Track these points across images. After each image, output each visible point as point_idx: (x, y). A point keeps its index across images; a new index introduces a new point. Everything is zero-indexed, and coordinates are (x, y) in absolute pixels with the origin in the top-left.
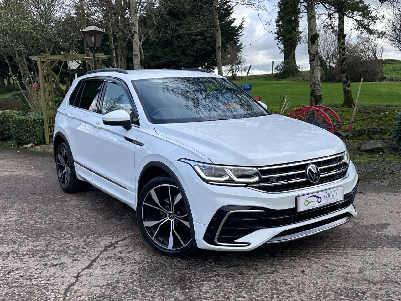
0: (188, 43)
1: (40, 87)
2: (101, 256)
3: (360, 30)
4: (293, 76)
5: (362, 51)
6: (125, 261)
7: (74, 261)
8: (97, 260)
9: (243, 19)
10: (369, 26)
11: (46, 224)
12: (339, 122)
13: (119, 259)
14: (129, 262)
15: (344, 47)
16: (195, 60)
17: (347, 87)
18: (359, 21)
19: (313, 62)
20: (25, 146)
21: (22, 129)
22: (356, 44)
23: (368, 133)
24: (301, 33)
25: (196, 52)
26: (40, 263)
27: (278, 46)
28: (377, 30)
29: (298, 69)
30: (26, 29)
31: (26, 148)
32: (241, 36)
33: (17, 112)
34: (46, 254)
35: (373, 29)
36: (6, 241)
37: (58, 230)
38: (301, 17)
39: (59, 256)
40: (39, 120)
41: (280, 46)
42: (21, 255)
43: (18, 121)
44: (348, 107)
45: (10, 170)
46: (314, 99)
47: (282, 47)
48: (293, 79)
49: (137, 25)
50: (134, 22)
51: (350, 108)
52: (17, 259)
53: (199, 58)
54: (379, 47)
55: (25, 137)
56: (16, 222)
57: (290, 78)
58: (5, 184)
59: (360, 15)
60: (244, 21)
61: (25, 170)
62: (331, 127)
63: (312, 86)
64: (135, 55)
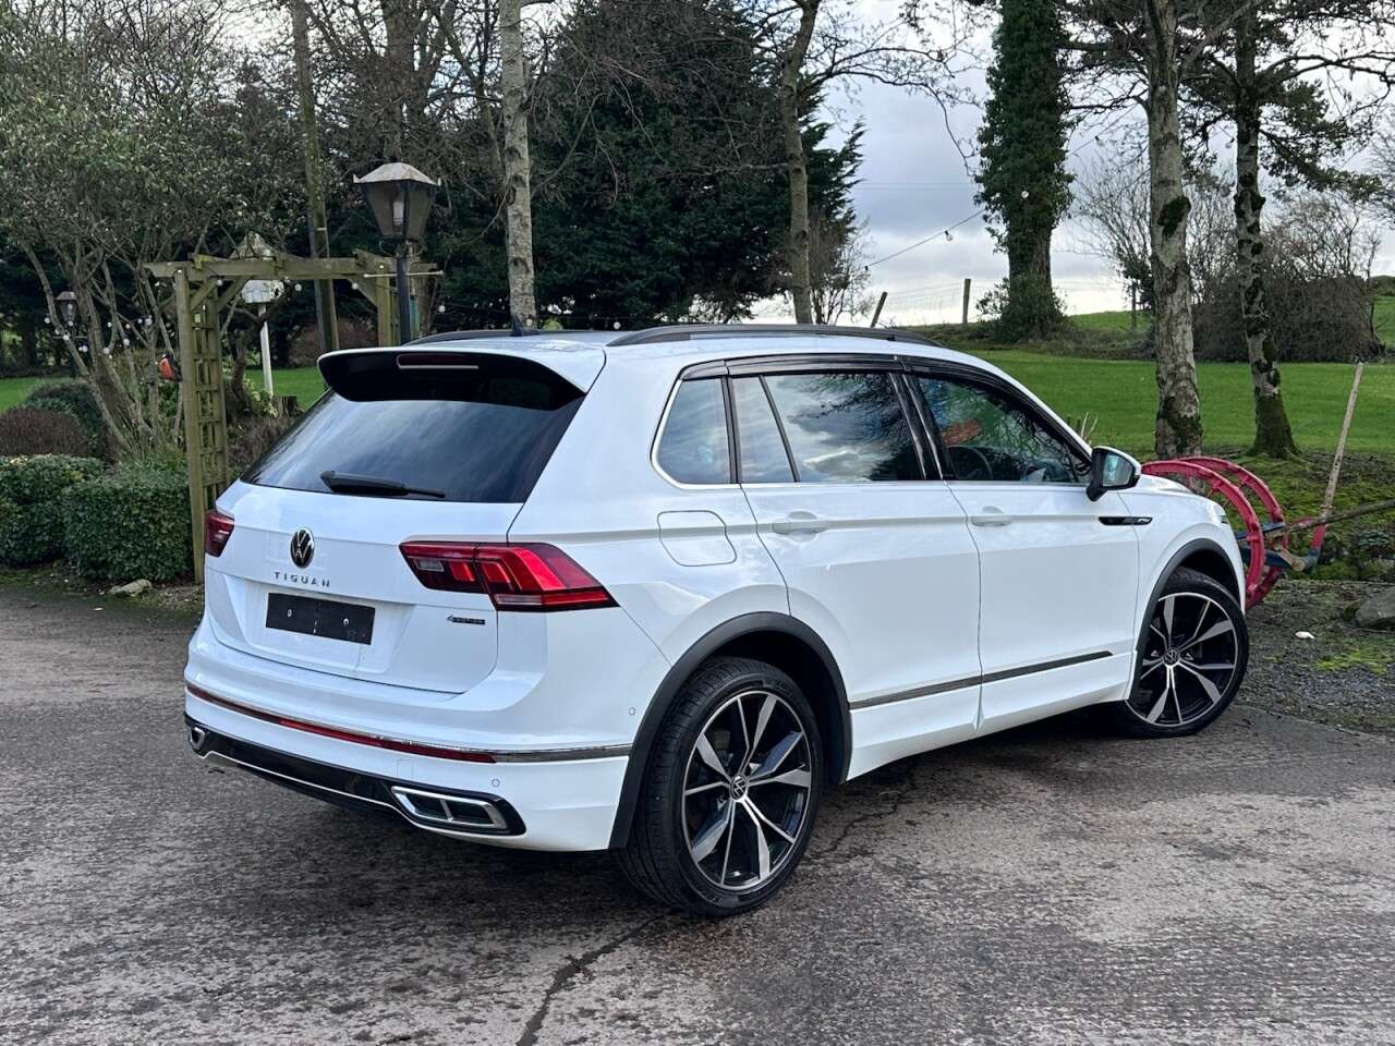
0: (659, 208)
1: (180, 373)
2: (552, 1006)
3: (1284, 173)
4: (1043, 336)
5: (1300, 250)
6: (647, 1025)
7: (463, 1025)
8: (545, 1023)
9: (858, 126)
10: (1315, 156)
11: (310, 885)
12: (1280, 520)
13: (623, 1018)
14: (664, 1032)
15: (1257, 241)
16: (683, 271)
17: (1269, 386)
18: (1282, 139)
19: (1169, 300)
20: (117, 589)
21: (110, 525)
22: (1277, 223)
23: (1351, 552)
24: (1070, 179)
25: (687, 241)
26: (341, 1030)
27: (988, 225)
28: (1345, 174)
29: (1062, 310)
30: (123, 161)
31: (125, 595)
32: (849, 186)
33: (82, 461)
34: (352, 998)
35: (1331, 170)
36: (187, 948)
37: (362, 910)
38: (1071, 125)
39: (404, 1005)
40: (174, 493)
41: (994, 226)
42: (262, 1000)
43: (96, 495)
44: (1271, 456)
45: (96, 682)
46: (1172, 432)
47: (1002, 229)
48: (1044, 346)
49: (526, 155)
50: (516, 143)
51: (1282, 462)
52: (251, 1015)
53: (699, 264)
54: (1361, 237)
55: (120, 556)
56: (197, 879)
57: (1031, 341)
58: (96, 733)
59: (1285, 119)
60: (861, 134)
61: (152, 680)
62: (1255, 538)
63: (1164, 382)
64: (515, 262)
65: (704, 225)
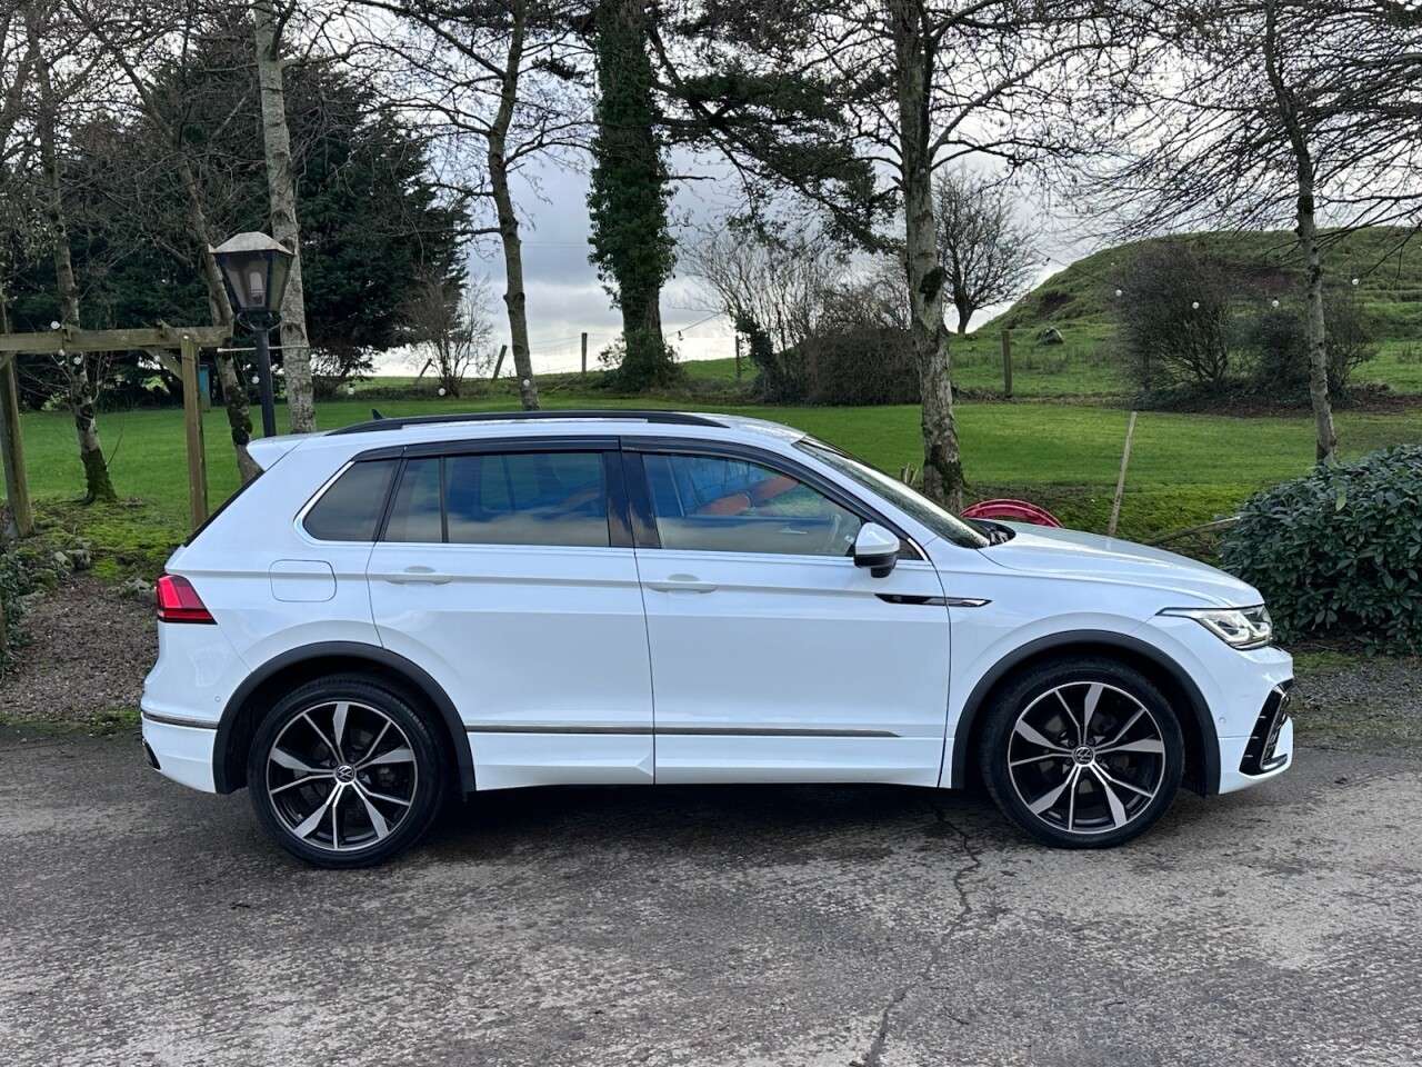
19: (933, 359)
24: (673, 242)
27: (603, 284)
32: (460, 244)
38: (670, 193)
41: (608, 284)
47: (616, 286)
50: (285, 206)
57: (652, 390)
63: (931, 433)
64: (290, 328)
65: (322, 281)
